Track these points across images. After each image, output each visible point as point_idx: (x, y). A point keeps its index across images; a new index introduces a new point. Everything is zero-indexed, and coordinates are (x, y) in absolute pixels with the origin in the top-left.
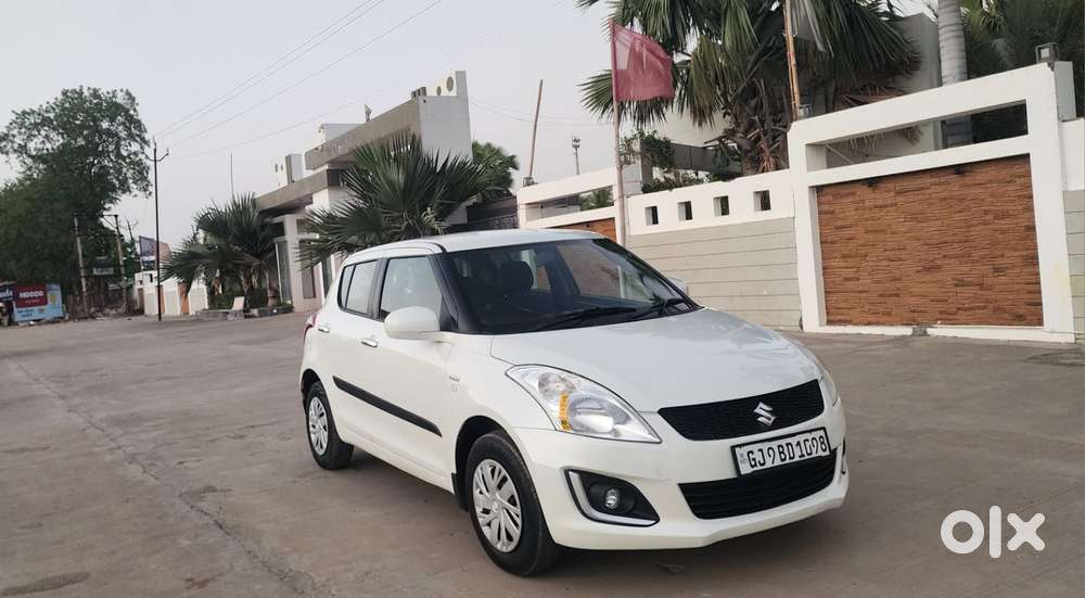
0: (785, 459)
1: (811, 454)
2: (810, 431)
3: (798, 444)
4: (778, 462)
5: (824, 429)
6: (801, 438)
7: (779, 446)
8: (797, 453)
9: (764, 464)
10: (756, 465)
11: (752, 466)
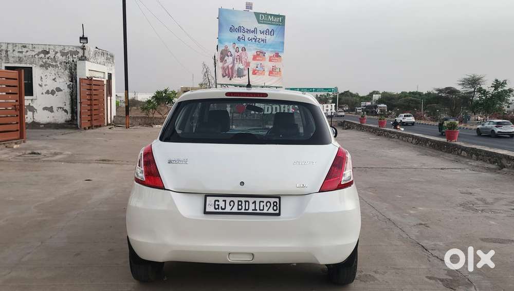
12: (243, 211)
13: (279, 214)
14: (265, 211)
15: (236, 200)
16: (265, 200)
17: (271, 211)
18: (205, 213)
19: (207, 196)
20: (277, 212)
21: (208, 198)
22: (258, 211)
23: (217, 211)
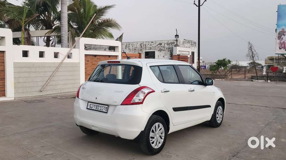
12: (97, 109)
13: (107, 113)
14: (103, 111)
15: (96, 105)
16: (104, 106)
17: (105, 111)
18: (87, 108)
19: (89, 102)
20: (106, 112)
21: (89, 103)
22: (101, 110)
23: (90, 108)
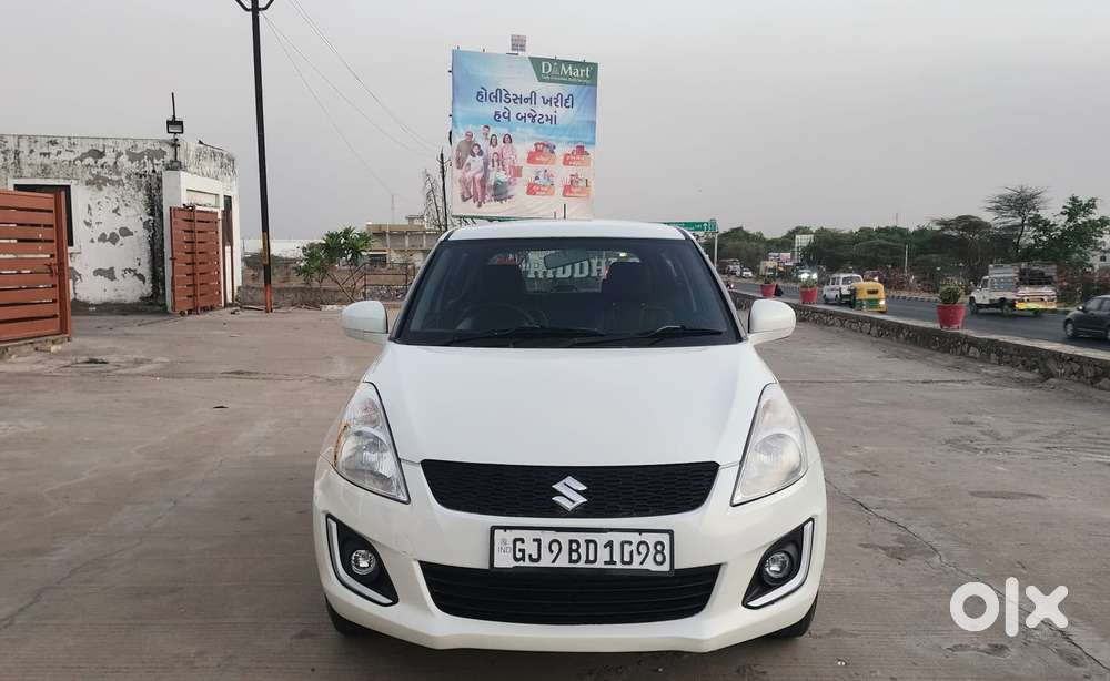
0: (577, 561)
1: (630, 563)
2: (640, 531)
3: (610, 544)
4: (563, 562)
5: (671, 533)
6: (617, 538)
7: (571, 542)
8: (604, 555)
9: (538, 560)
10: (523, 559)
11: (516, 559)
